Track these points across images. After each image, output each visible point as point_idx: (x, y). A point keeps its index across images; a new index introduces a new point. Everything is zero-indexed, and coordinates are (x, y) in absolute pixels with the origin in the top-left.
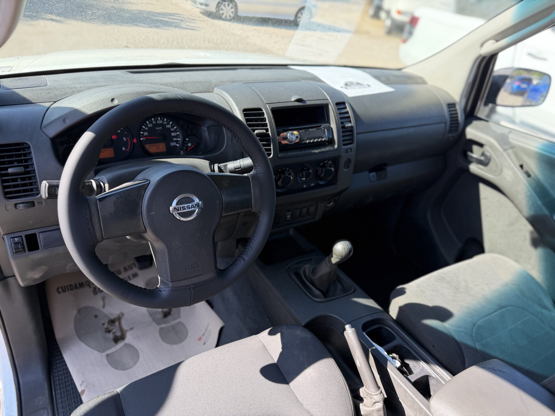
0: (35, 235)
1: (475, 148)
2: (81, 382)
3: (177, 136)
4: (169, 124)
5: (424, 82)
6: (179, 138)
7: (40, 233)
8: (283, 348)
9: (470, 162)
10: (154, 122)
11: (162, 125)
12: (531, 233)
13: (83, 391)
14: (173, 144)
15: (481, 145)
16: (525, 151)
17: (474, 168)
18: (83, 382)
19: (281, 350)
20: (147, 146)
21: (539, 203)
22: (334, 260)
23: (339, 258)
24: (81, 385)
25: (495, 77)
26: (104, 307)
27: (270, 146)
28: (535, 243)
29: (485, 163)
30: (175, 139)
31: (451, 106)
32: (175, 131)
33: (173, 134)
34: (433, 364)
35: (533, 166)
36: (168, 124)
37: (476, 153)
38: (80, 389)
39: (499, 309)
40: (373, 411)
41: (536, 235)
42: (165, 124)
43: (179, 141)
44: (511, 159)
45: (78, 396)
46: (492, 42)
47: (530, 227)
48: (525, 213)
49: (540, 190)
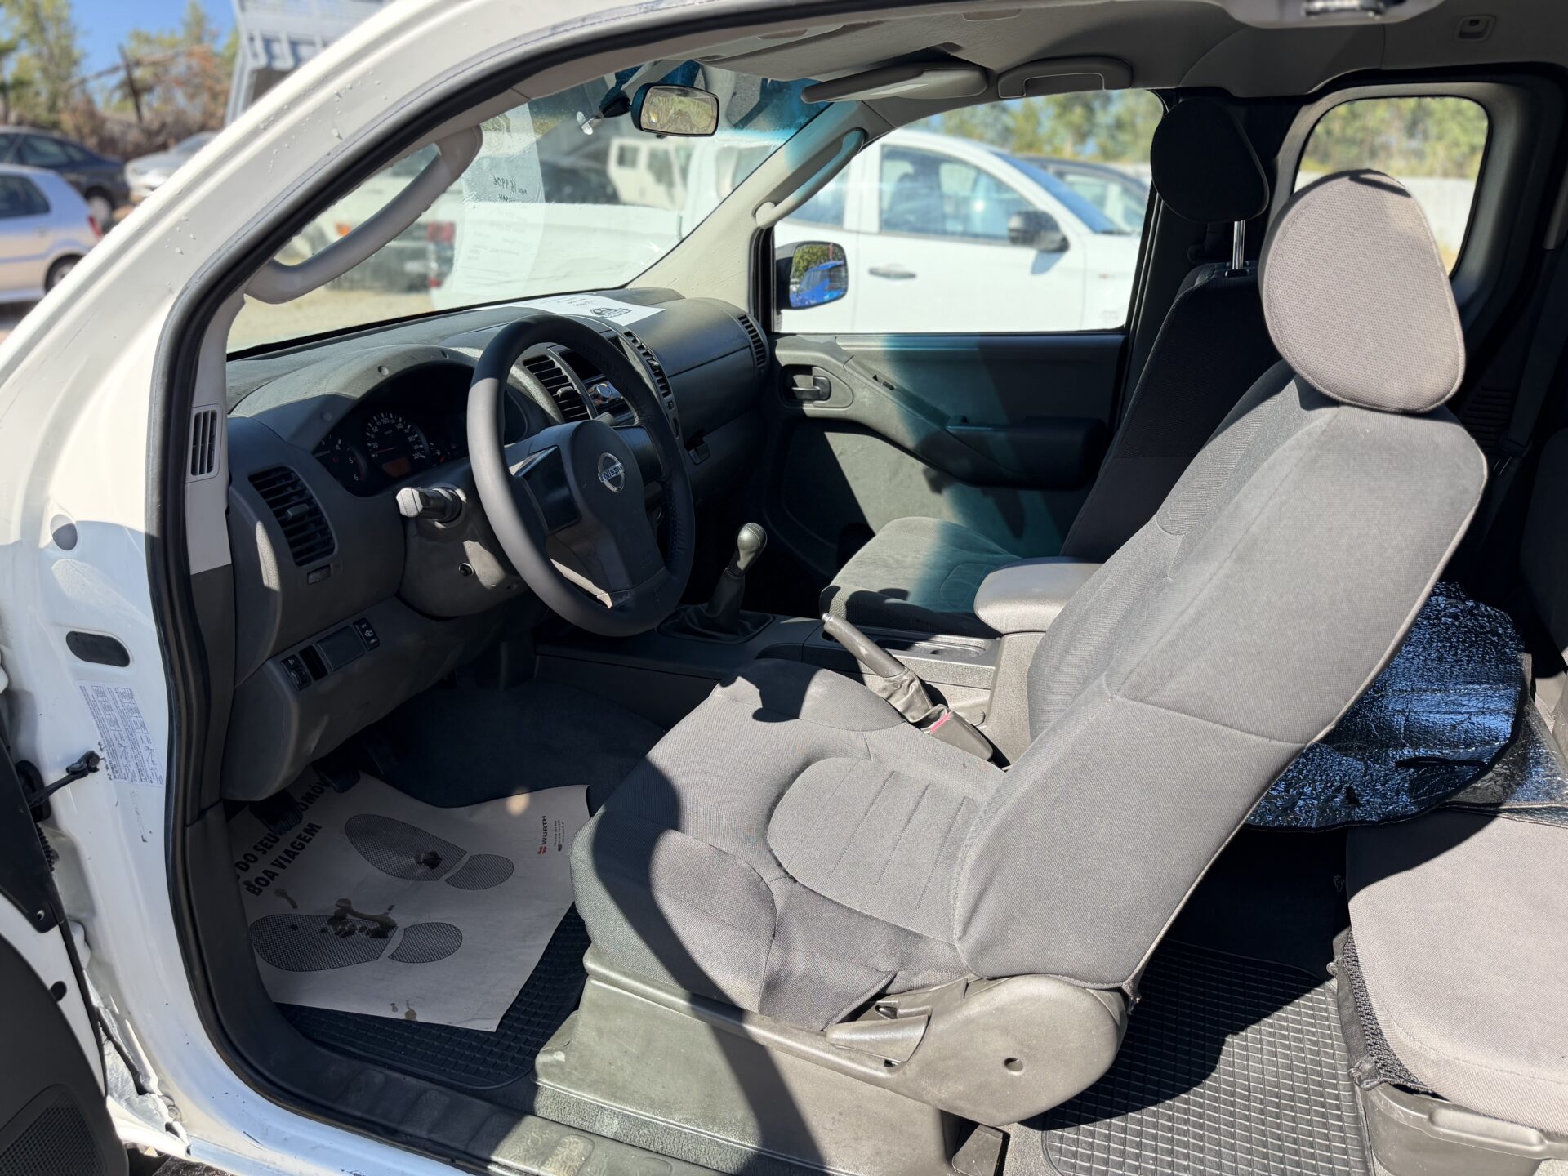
0: (311, 648)
1: (798, 378)
2: (391, 1007)
3: (418, 442)
4: (399, 422)
5: (679, 297)
6: (420, 443)
7: (317, 643)
8: (758, 687)
9: (800, 403)
10: (379, 423)
11: (390, 426)
12: (925, 473)
13: (411, 1013)
14: (417, 456)
15: (806, 369)
16: (868, 355)
17: (809, 409)
18: (393, 1004)
19: (757, 691)
20: (385, 467)
21: (921, 418)
22: (742, 563)
23: (752, 552)
24: (395, 1009)
25: (779, 261)
26: (295, 906)
27: (586, 411)
28: (936, 486)
29: (823, 395)
30: (416, 447)
31: (743, 318)
32: (411, 433)
33: (411, 439)
34: (932, 637)
35: (888, 373)
36: (397, 422)
37: (802, 383)
38: (400, 1015)
39: (951, 571)
40: (912, 696)
41: (933, 473)
42: (394, 424)
43: (422, 449)
44: (858, 372)
45: (409, 1024)
46: (768, 205)
47: (921, 466)
48: (910, 443)
49: (913, 402)
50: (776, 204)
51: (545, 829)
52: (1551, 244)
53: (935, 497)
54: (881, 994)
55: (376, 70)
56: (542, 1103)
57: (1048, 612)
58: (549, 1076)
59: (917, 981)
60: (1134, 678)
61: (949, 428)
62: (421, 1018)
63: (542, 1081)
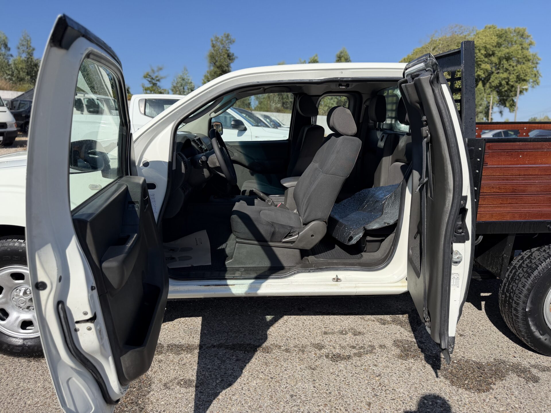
12: (250, 171)
28: (252, 174)
35: (240, 149)
38: (190, 266)
40: (272, 202)
41: (251, 171)
46: (213, 113)
47: (248, 170)
48: (247, 164)
49: (247, 155)
50: (215, 113)
51: (196, 241)
52: (361, 122)
53: (252, 177)
54: (289, 233)
55: (215, 88)
56: (228, 269)
57: (295, 183)
58: (228, 265)
59: (294, 230)
60: (326, 171)
61: (255, 161)
62: (195, 265)
63: (227, 266)
